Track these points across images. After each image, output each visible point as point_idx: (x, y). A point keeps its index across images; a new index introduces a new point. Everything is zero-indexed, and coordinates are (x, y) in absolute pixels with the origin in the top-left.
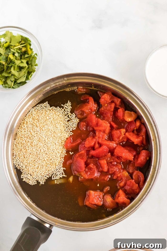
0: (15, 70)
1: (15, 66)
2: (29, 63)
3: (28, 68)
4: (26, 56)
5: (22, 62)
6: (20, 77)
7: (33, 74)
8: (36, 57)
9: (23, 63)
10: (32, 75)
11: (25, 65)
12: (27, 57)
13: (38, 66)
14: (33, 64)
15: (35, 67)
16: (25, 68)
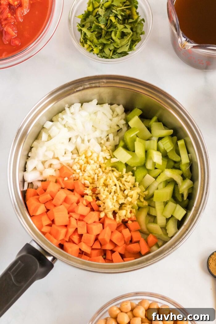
0: (117, 36)
1: (117, 31)
2: (134, 30)
3: (133, 35)
4: (131, 21)
5: (125, 27)
6: (122, 46)
7: (138, 44)
8: (143, 23)
9: (127, 28)
10: (136, 45)
11: (128, 30)
12: (131, 23)
13: (145, 34)
14: (139, 31)
15: (141, 36)
16: (129, 35)
